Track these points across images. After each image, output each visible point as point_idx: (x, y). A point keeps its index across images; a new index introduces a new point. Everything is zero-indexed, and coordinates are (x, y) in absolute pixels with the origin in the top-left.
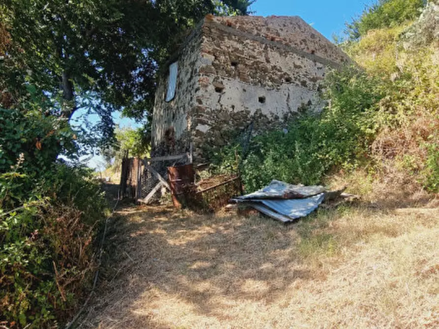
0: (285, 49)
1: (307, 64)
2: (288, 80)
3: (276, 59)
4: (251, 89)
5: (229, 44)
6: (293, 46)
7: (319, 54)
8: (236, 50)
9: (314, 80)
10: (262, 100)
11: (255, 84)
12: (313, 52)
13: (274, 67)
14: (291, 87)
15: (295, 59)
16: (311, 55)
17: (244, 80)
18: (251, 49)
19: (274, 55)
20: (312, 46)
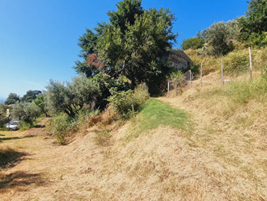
0: (180, 56)
1: (183, 59)
5: (173, 56)
9: (184, 63)
10: (177, 66)
11: (176, 63)
13: (179, 60)
15: (182, 58)
16: (184, 58)
17: (174, 62)
18: (176, 57)
19: (179, 58)
20: (184, 56)
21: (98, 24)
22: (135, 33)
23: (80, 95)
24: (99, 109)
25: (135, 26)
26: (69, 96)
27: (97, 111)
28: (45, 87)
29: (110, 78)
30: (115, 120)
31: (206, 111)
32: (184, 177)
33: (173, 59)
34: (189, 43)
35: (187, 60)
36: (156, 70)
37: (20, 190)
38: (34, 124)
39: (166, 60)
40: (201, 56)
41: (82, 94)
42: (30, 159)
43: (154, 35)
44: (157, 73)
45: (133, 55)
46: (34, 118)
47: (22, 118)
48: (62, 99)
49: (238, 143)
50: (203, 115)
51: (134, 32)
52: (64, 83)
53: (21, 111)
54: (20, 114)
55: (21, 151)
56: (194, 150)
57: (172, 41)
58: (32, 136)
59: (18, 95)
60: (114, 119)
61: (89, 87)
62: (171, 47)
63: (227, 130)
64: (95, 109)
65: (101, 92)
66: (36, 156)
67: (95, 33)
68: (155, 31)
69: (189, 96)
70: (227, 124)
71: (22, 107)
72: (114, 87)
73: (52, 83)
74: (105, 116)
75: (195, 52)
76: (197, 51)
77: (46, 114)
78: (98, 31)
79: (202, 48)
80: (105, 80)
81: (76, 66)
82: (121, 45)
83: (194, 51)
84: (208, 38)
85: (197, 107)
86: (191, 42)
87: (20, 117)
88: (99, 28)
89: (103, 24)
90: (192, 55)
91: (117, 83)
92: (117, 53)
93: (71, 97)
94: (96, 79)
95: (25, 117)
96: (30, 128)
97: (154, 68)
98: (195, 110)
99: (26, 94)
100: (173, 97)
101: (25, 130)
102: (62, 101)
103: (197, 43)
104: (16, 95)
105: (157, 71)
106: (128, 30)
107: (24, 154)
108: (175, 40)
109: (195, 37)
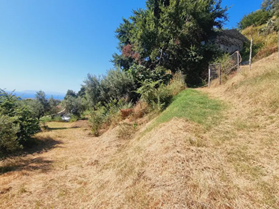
0: (232, 37)
1: (237, 40)
2: (233, 45)
3: (231, 40)
4: (225, 47)
5: (222, 37)
6: (234, 36)
7: (240, 38)
8: (223, 38)
9: (238, 44)
10: (227, 49)
11: (226, 45)
12: (239, 38)
13: (230, 42)
14: (233, 46)
15: (234, 39)
16: (238, 38)
17: (224, 45)
18: (226, 38)
19: (230, 39)
20: (238, 36)
21: (133, 12)
22: (170, 15)
23: (115, 89)
24: (132, 102)
25: (170, 7)
26: (105, 90)
27: (130, 105)
28: (83, 82)
29: (145, 69)
30: (147, 113)
31: (248, 101)
32: (154, 185)
33: (222, 41)
34: (249, 20)
35: (242, 40)
36: (196, 56)
37: (24, 174)
38: (82, 116)
39: (213, 43)
40: (264, 33)
41: (116, 87)
42: (60, 147)
43: (195, 14)
44: (198, 59)
45: (171, 42)
46: (82, 111)
47: (71, 111)
48: (98, 92)
49: (275, 145)
50: (244, 107)
51: (170, 13)
52: (100, 76)
53: (70, 105)
54: (70, 107)
55: (58, 139)
56: (193, 150)
57: (222, 19)
58: (77, 127)
59: (74, 91)
60: (145, 112)
61: (123, 80)
62: (220, 27)
63: (268, 126)
64: (128, 102)
65: (135, 84)
66: (68, 145)
67: (131, 22)
68: (195, 10)
69: (233, 83)
70: (271, 118)
71: (71, 101)
72: (149, 79)
73: (89, 77)
74: (137, 109)
75: (256, 30)
76: (259, 27)
77: (94, 108)
78: (134, 19)
79: (266, 23)
80: (140, 72)
81: (113, 59)
82: (155, 31)
83: (255, 28)
84: (275, 8)
85: (239, 96)
86: (251, 18)
87: (70, 110)
88: (135, 16)
89: (139, 12)
90: (252, 34)
91: (153, 74)
92: (150, 40)
93: (107, 90)
94: (131, 71)
95: (73, 111)
96: (78, 120)
97: (194, 54)
98: (235, 100)
99: (80, 90)
100: (215, 86)
101: (73, 121)
102: (98, 95)
103: (261, 18)
104: (72, 92)
105: (198, 57)
106: (163, 13)
107: (59, 142)
108: (225, 18)
109: (258, 10)
